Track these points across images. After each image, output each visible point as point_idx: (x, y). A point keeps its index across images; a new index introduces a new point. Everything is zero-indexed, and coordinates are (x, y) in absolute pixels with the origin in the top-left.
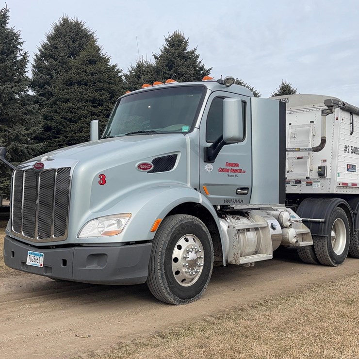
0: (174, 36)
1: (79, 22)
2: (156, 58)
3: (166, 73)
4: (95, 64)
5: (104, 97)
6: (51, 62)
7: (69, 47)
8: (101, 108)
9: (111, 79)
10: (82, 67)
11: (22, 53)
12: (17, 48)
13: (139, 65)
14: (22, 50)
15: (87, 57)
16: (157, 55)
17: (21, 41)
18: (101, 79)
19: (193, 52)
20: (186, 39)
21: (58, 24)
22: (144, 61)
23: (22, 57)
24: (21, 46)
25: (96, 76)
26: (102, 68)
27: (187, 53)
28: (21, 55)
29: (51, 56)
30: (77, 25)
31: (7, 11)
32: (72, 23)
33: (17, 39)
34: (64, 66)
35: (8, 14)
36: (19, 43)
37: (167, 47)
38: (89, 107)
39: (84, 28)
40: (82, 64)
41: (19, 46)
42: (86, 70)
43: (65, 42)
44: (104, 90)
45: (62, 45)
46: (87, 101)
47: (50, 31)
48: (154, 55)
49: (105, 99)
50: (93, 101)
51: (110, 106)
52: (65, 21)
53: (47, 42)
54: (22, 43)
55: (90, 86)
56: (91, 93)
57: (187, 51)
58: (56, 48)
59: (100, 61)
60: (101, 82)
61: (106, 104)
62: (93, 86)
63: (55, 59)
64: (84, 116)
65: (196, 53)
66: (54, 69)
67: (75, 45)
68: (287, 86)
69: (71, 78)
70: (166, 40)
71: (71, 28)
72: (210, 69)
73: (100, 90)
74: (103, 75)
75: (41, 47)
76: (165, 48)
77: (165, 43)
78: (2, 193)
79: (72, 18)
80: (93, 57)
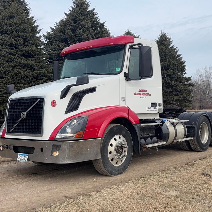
2: (66, 15)
3: (71, 26)
5: (18, 42)
8: (16, 49)
9: (25, 29)
15: (8, 14)
16: (67, 13)
18: (17, 29)
19: (92, 11)
25: (13, 27)
27: (88, 11)
38: (7, 49)
40: (5, 19)
42: (6, 23)
44: (19, 37)
46: (6, 45)
48: (65, 13)
49: (20, 43)
50: (11, 45)
51: (23, 48)
55: (9, 34)
56: (9, 39)
57: (88, 10)
60: (17, 31)
61: (20, 47)
62: (11, 34)
64: (3, 56)
65: (94, 12)
68: (165, 35)
70: (74, 2)
72: (104, 23)
73: (16, 37)
76: (73, 8)
77: (73, 5)
80: (12, 14)
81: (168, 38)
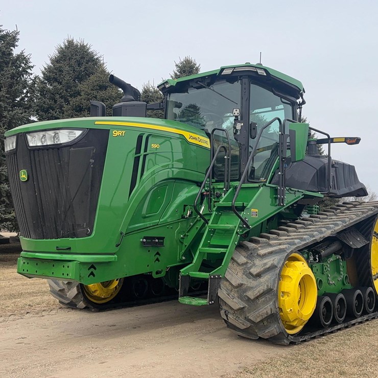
0: (185, 62)
1: (85, 45)
4: (106, 89)
6: (54, 86)
7: (74, 70)
10: (92, 92)
11: (32, 77)
12: (27, 72)
13: (145, 90)
14: (31, 74)
15: (97, 82)
17: (31, 65)
20: (197, 65)
21: (63, 46)
22: (150, 86)
23: (32, 81)
24: (31, 70)
25: (107, 102)
26: (113, 93)
28: (31, 79)
29: (56, 80)
30: (82, 48)
31: (18, 33)
32: (77, 45)
33: (27, 62)
34: (69, 90)
35: (18, 37)
36: (29, 67)
37: (177, 73)
39: (90, 51)
40: (92, 90)
41: (29, 70)
42: (96, 96)
43: (70, 66)
45: (67, 68)
47: (54, 53)
52: (70, 43)
53: (51, 64)
54: (32, 67)
58: (61, 71)
59: (110, 87)
63: (60, 83)
66: (58, 94)
67: (81, 69)
69: (81, 104)
70: (177, 65)
71: (77, 51)
74: (114, 101)
75: (44, 70)
76: (176, 74)
77: (175, 69)
78: (10, 224)
79: (77, 40)
80: (103, 83)
81: (302, 120)
